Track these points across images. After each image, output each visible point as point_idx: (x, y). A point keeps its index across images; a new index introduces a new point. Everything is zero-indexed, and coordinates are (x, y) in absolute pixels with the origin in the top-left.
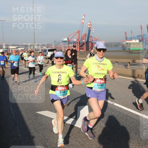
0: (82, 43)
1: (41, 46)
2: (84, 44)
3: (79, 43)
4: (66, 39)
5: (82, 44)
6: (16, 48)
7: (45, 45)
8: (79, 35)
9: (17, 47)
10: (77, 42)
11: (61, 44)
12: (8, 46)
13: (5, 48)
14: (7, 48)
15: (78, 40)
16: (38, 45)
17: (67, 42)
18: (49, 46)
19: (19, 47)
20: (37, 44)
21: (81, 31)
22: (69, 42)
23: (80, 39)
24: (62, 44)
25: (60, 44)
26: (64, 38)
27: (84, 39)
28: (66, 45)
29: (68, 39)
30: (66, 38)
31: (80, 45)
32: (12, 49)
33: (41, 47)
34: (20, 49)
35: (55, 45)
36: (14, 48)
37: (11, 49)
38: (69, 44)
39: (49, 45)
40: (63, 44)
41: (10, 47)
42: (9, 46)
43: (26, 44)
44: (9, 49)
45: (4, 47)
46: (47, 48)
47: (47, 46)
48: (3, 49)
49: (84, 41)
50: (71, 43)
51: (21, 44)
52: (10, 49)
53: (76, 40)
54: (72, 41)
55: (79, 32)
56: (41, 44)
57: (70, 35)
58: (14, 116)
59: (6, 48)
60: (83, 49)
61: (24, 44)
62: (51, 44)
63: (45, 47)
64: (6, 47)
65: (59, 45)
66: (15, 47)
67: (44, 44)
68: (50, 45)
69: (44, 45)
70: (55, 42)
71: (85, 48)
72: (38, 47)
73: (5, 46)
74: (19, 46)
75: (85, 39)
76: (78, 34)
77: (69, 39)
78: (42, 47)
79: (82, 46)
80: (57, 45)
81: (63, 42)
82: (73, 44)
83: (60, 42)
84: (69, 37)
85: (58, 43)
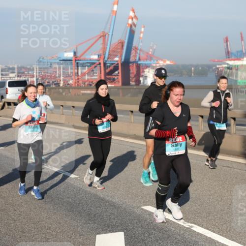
0: (113, 64)
2: (116, 68)
3: (105, 64)
4: (70, 55)
5: (112, 68)
7: (14, 69)
8: (104, 43)
10: (100, 64)
11: (56, 68)
15: (103, 57)
17: (73, 62)
18: (24, 73)
21: (110, 34)
23: (107, 55)
24: (60, 68)
25: (54, 66)
26: (66, 52)
27: (116, 56)
28: (70, 71)
29: (75, 53)
30: (70, 51)
31: (108, 71)
35: (40, 68)
38: (78, 66)
39: (23, 70)
40: (62, 66)
46: (18, 76)
47: (18, 73)
49: (117, 59)
50: (83, 66)
53: (96, 57)
54: (84, 59)
55: (104, 36)
57: (80, 44)
60: (114, 80)
62: (28, 67)
63: (12, 75)
65: (50, 71)
67: (11, 66)
68: (25, 68)
70: (39, 62)
71: (120, 77)
75: (119, 55)
76: (101, 41)
77: (78, 54)
78: (6, 75)
79: (111, 72)
80: (47, 68)
81: (62, 62)
82: (88, 66)
83: (55, 63)
84: (77, 48)
85: (49, 63)
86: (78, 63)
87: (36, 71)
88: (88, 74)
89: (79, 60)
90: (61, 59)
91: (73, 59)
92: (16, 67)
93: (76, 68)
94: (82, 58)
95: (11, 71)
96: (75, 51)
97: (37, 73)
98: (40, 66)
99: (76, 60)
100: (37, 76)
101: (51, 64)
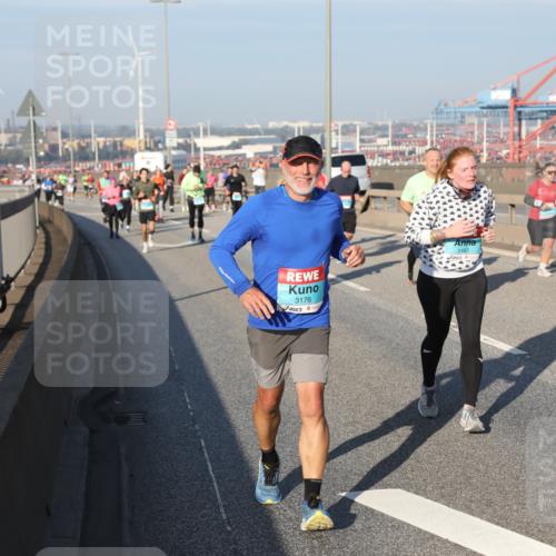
1: (362, 133)
4: (503, 96)
6: (228, 148)
7: (385, 128)
9: (236, 139)
11: (472, 125)
12: (189, 136)
13: (174, 148)
14: (186, 147)
16: (348, 130)
17: (511, 110)
18: (405, 136)
19: (246, 142)
20: (340, 124)
22: (518, 109)
24: (480, 125)
25: (469, 120)
26: (495, 89)
28: (502, 130)
29: (514, 92)
30: (503, 88)
32: (213, 149)
33: (362, 141)
34: (249, 151)
35: (438, 125)
36: (220, 148)
37: (205, 149)
38: (520, 120)
39: (404, 131)
40: (485, 120)
41: (201, 142)
42: (197, 134)
43: (285, 123)
44: (197, 150)
45: (172, 140)
46: (394, 143)
47: (394, 136)
48: (165, 148)
50: (532, 118)
51: (258, 126)
52: (202, 154)
54: (535, 104)
56: (365, 125)
57: (525, 72)
58: (222, 510)
59: (180, 147)
61: (271, 125)
62: (415, 124)
63: (381, 141)
64: (181, 141)
65: (461, 131)
66: (226, 141)
67: (380, 123)
68: (409, 127)
69: (377, 128)
70: (438, 112)
72: (348, 139)
73: (174, 133)
74: (246, 135)
78: (370, 141)
80: (453, 125)
81: (485, 111)
82: (542, 119)
83: (470, 113)
84: (518, 81)
85: (459, 115)
86: (520, 113)
87: (432, 131)
88: (543, 135)
89: (521, 106)
90: (485, 105)
91: (511, 104)
92: (390, 124)
93: (517, 122)
94: (530, 101)
95: (380, 133)
96: (515, 86)
97: (432, 135)
98: (439, 122)
99: (515, 107)
100: (432, 142)
101: (463, 117)
